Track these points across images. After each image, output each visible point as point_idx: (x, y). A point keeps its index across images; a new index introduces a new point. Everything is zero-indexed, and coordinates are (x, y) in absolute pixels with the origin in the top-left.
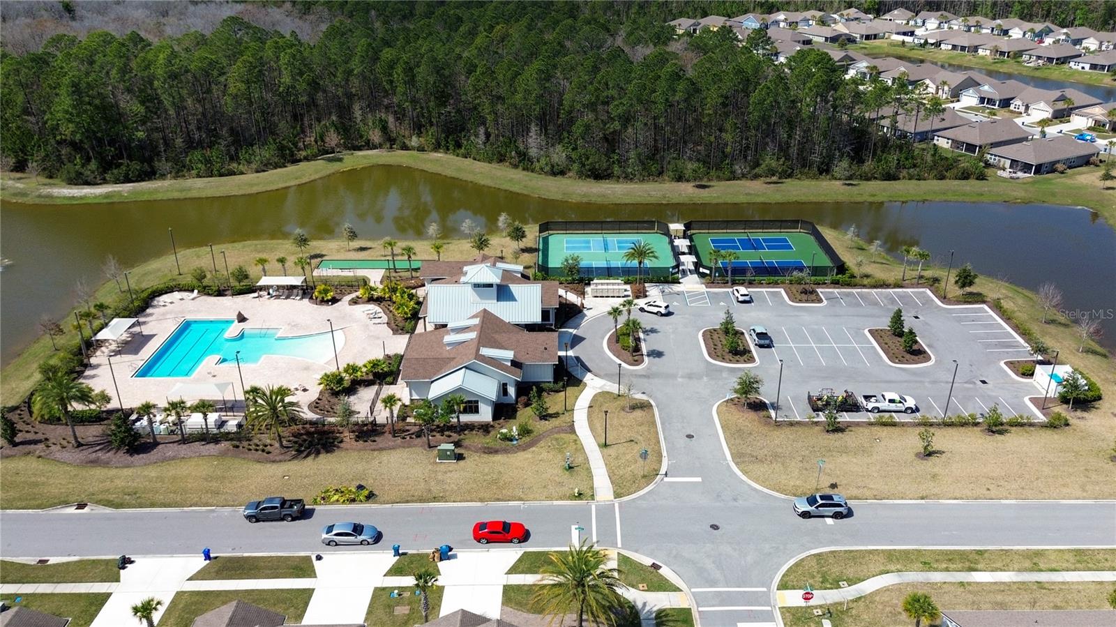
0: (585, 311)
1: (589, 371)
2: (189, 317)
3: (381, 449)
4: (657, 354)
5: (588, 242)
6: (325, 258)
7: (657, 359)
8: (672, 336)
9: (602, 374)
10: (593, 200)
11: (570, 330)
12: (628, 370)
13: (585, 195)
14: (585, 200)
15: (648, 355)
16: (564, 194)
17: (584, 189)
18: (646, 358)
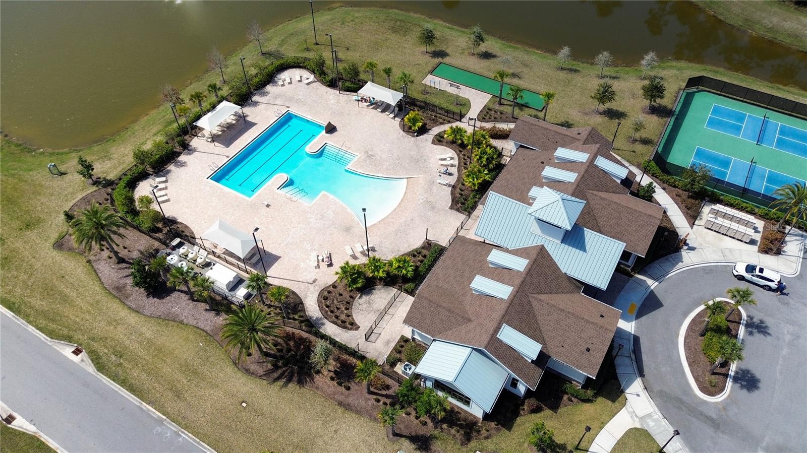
0: (684, 253)
1: (642, 375)
2: (293, 110)
3: (347, 407)
4: (748, 381)
5: (741, 118)
6: (447, 60)
7: (745, 391)
8: (785, 351)
9: (656, 388)
10: (780, 38)
11: (650, 282)
12: (696, 396)
13: (771, 30)
14: (769, 36)
15: (736, 379)
16: (747, 20)
17: (775, 20)
18: (729, 384)
